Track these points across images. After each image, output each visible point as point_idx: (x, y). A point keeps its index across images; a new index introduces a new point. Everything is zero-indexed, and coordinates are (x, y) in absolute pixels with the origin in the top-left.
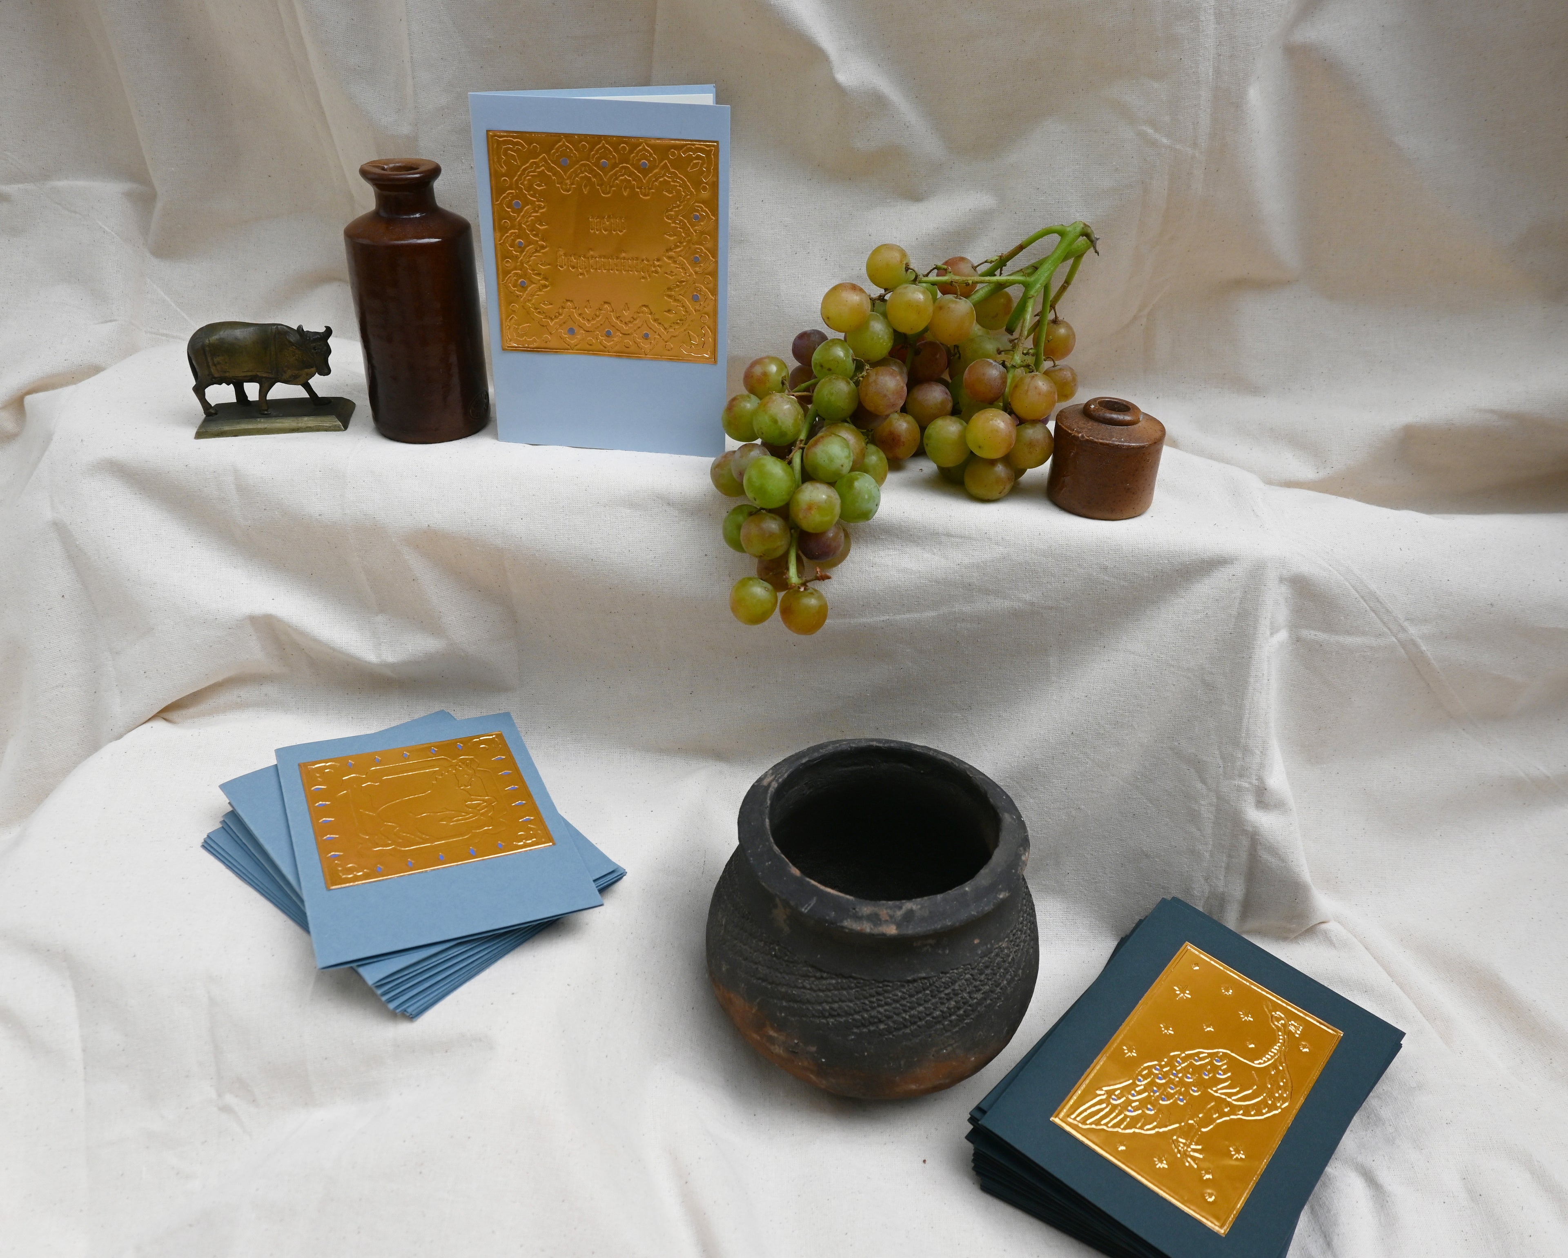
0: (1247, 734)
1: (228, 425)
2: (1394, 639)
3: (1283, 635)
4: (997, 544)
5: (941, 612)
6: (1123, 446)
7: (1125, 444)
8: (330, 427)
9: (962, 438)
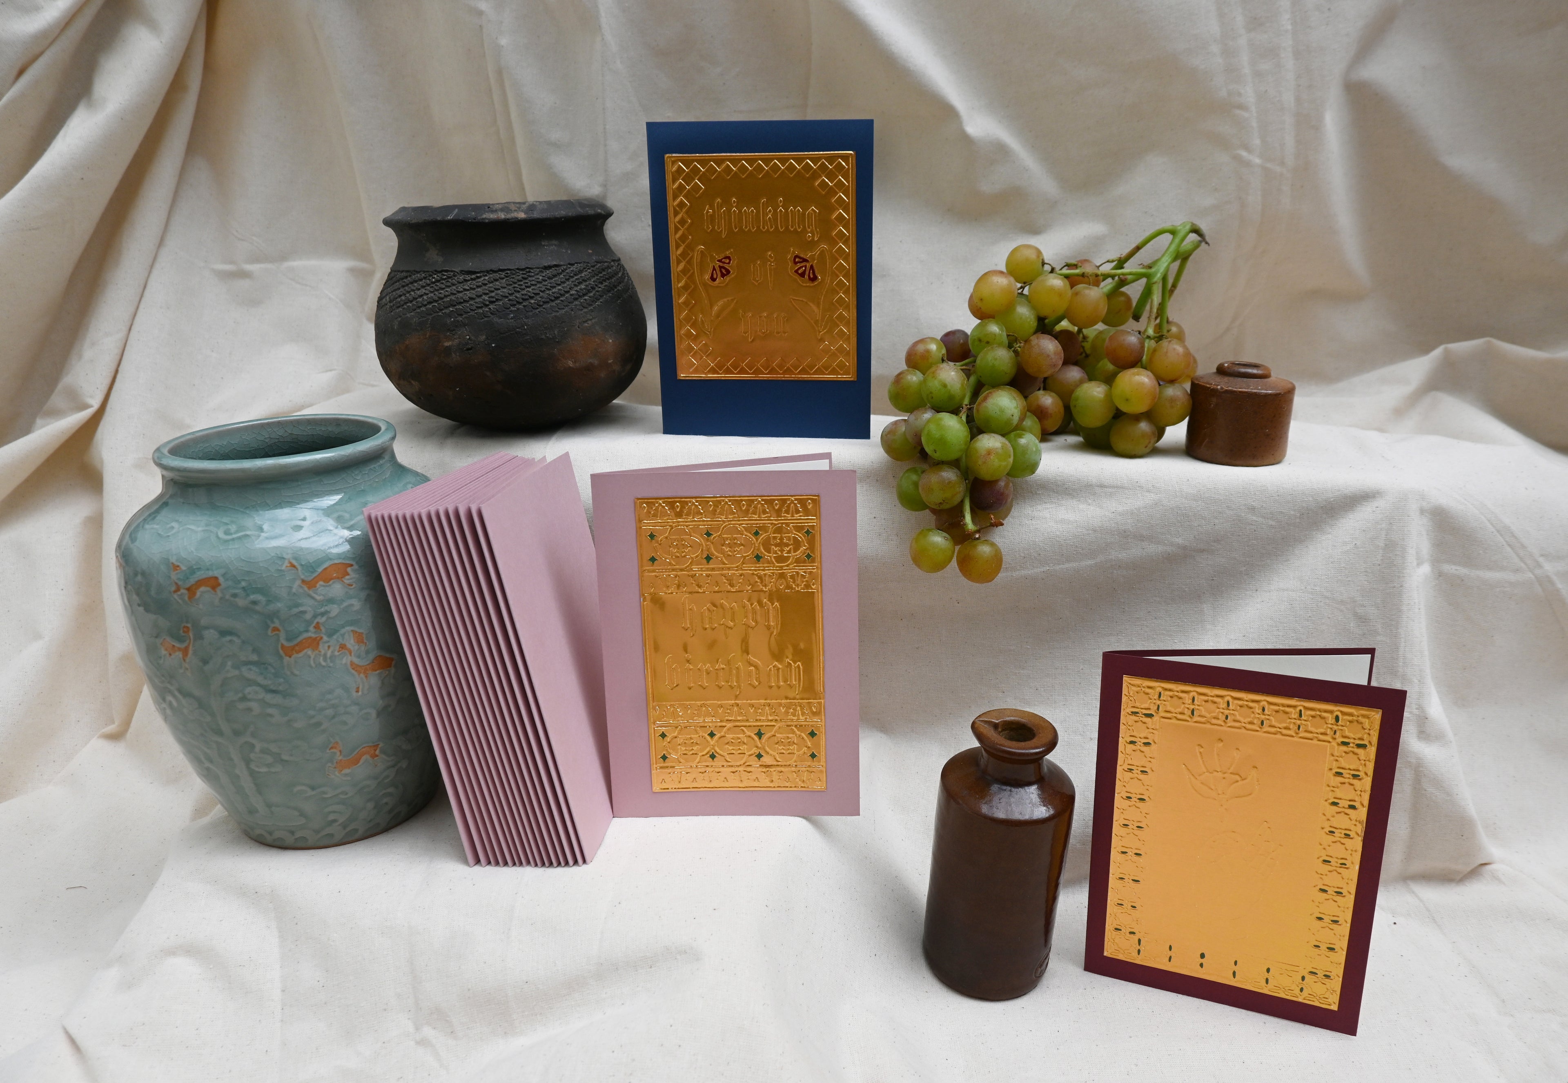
0: (1404, 663)
2: (1532, 576)
3: (1426, 569)
4: (1148, 491)
5: (1098, 560)
6: (1262, 393)
7: (1263, 391)
9: (1109, 397)
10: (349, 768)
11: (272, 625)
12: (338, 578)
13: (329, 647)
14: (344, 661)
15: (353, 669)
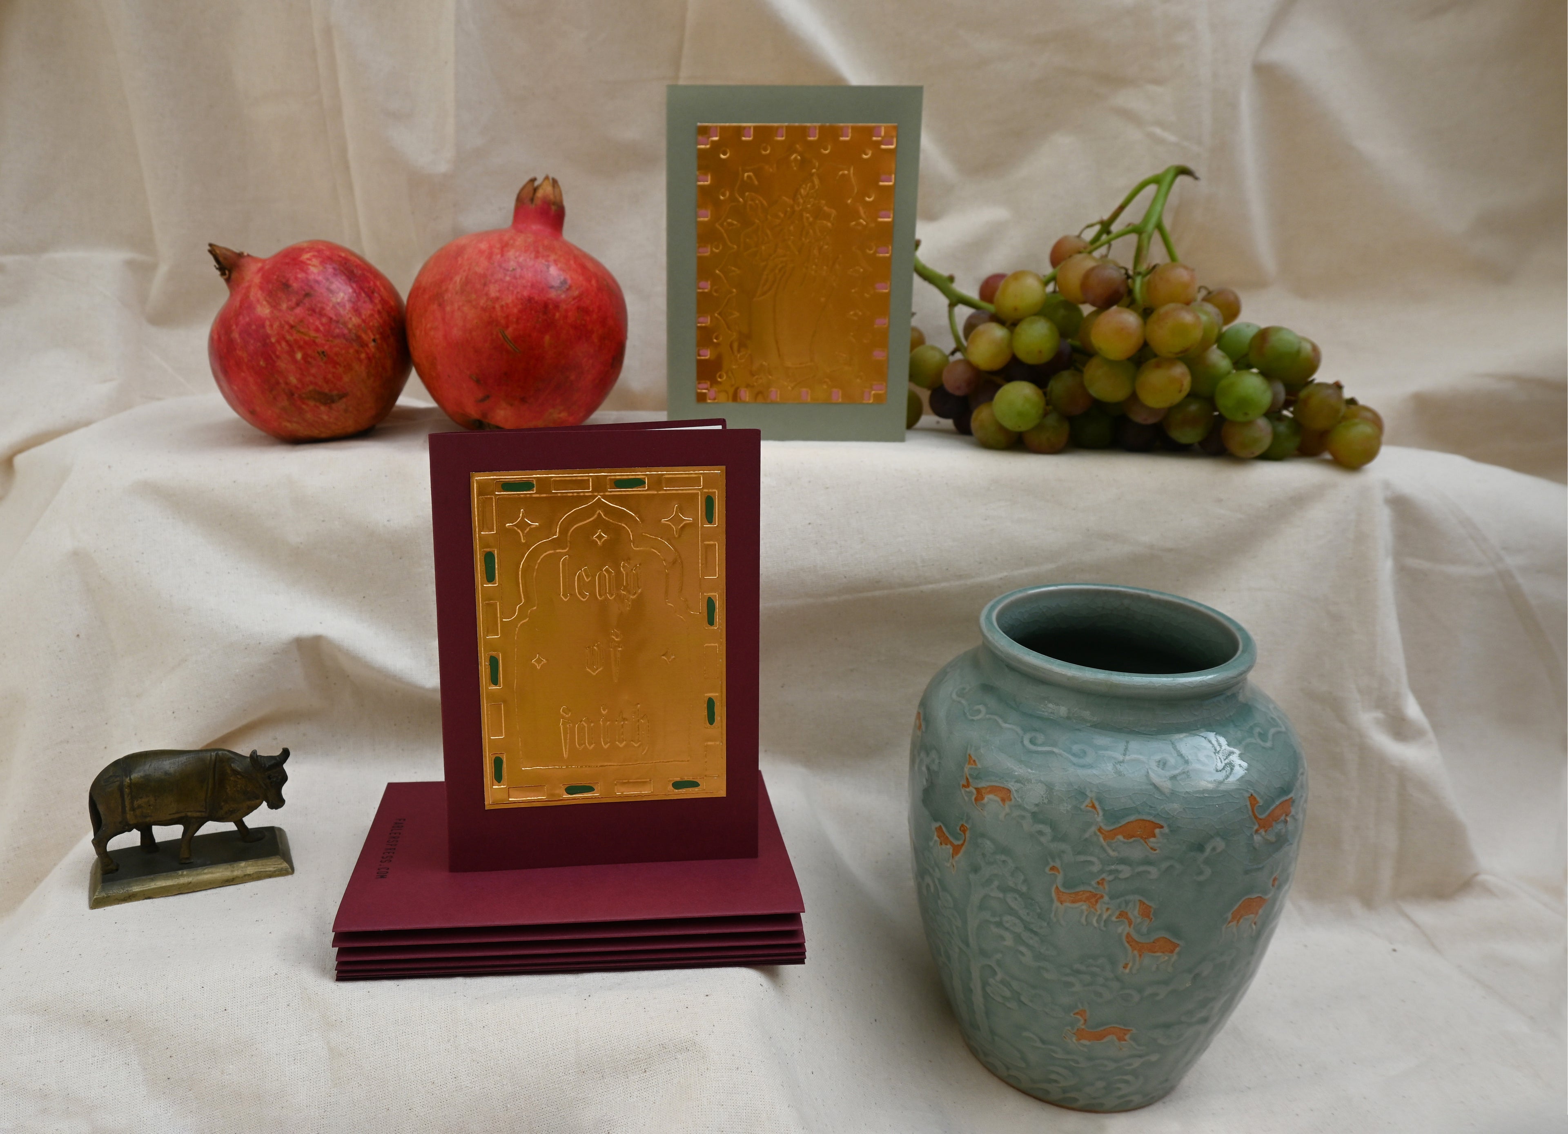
0: (1381, 662)
1: (137, 885)
2: (1493, 570)
5: (1060, 563)
8: (275, 871)
10: (1089, 1041)
11: (1052, 864)
12: (1142, 837)
13: (1108, 909)
14: (1120, 930)
15: (1128, 942)
